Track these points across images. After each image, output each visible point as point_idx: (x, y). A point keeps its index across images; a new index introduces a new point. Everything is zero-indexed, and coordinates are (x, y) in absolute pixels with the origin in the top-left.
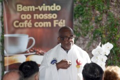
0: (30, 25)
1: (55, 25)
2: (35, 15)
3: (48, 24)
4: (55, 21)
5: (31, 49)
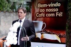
0: (44, 15)
1: (57, 16)
2: (47, 10)
3: (53, 15)
4: (57, 13)
5: (44, 30)
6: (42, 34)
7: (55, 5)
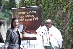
0: (23, 20)
1: (34, 20)
2: (25, 16)
3: (31, 19)
4: (33, 18)
5: (24, 31)
6: (22, 34)
7: (31, 12)
